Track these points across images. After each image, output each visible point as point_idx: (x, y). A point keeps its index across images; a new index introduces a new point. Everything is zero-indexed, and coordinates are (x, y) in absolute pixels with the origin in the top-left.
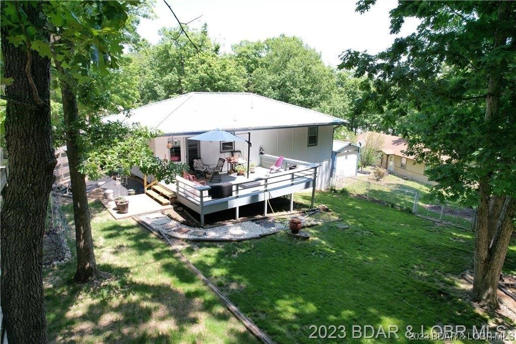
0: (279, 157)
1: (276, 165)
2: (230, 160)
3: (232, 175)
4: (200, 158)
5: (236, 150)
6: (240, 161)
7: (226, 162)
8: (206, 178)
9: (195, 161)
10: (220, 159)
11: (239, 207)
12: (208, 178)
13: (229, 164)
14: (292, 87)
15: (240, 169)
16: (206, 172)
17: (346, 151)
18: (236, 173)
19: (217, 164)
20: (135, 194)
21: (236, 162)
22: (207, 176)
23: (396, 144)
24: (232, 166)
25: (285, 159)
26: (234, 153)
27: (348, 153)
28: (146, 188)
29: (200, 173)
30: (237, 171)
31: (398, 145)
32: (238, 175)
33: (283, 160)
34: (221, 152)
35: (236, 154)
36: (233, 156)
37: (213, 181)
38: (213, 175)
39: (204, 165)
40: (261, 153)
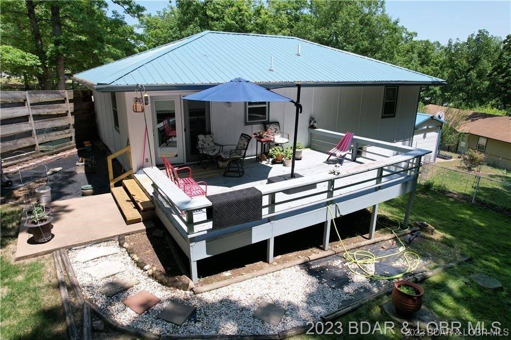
0: (344, 135)
1: (338, 148)
2: (261, 137)
3: (264, 163)
4: (210, 133)
5: (271, 120)
6: (278, 139)
7: (254, 140)
8: (219, 168)
9: (201, 137)
10: (242, 134)
11: (276, 239)
12: (221, 168)
13: (259, 144)
14: (345, 44)
15: (277, 153)
16: (218, 158)
17: (426, 127)
18: (271, 160)
19: (237, 144)
20: (93, 194)
21: (270, 141)
22: (221, 164)
23: (470, 120)
24: (263, 147)
25: (355, 137)
26: (267, 126)
27: (428, 130)
28: (112, 184)
29: (208, 159)
30: (271, 157)
31: (472, 121)
32: (274, 162)
33: (353, 139)
34: (246, 124)
35: (271, 128)
36: (266, 130)
37: (228, 174)
38: (230, 163)
39: (215, 144)
40: (312, 127)
